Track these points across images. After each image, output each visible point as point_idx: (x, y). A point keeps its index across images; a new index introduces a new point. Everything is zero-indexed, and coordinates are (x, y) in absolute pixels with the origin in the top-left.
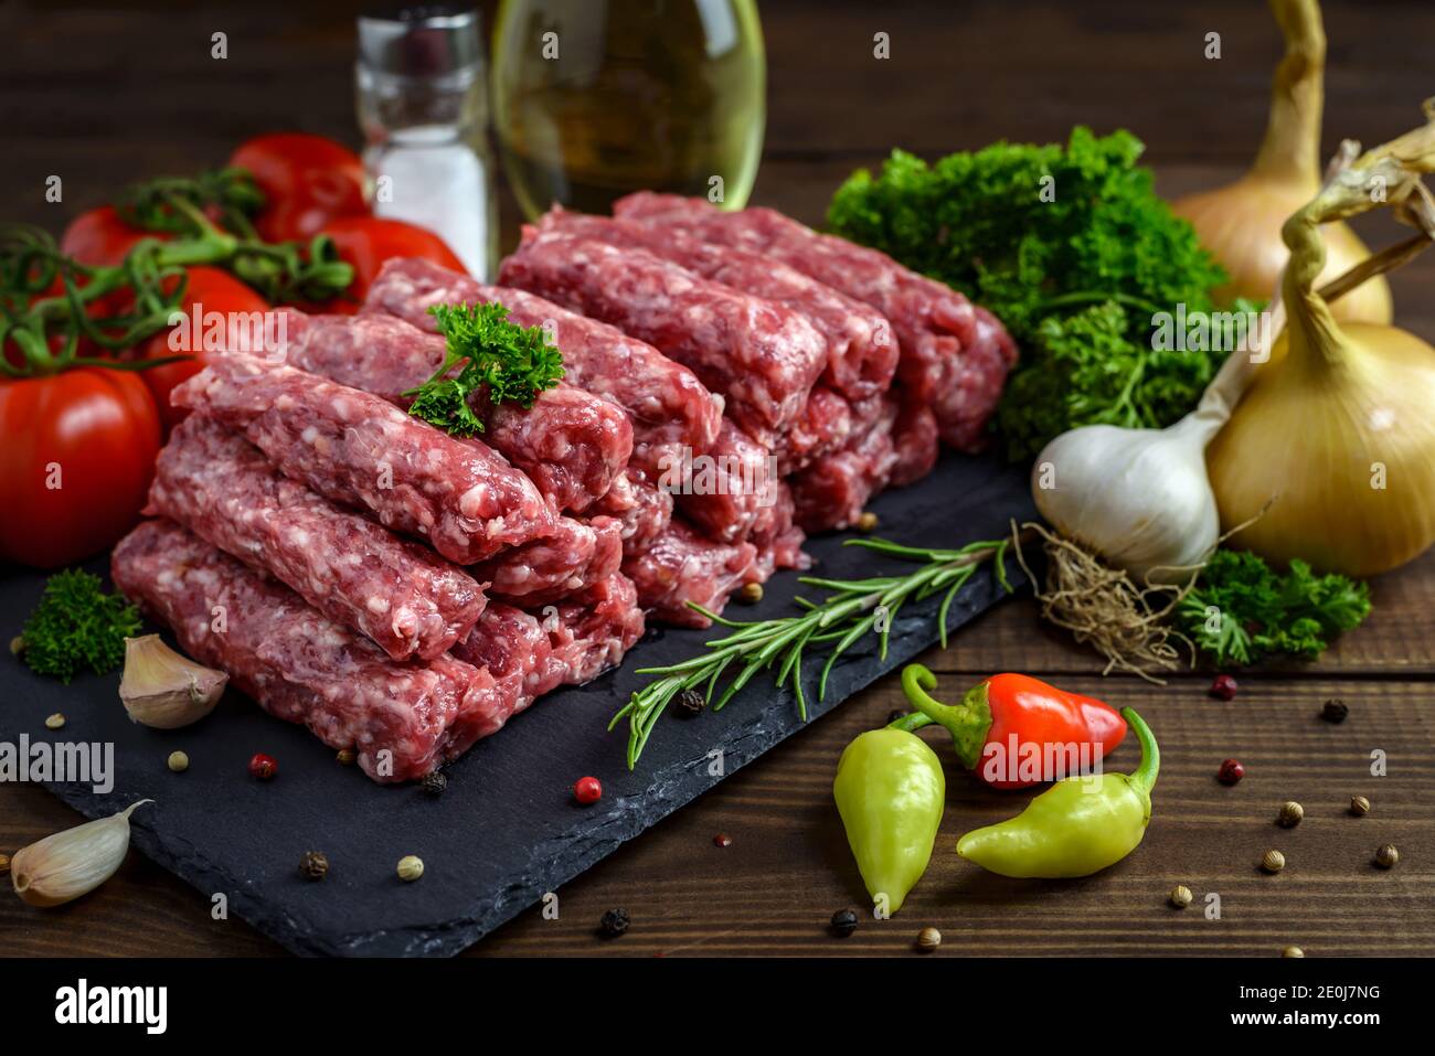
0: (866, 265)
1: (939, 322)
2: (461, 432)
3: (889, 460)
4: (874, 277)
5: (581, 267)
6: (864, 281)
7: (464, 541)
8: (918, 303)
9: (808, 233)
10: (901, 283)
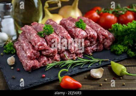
0: (98, 27)
1: (103, 34)
2: (42, 37)
3: (95, 48)
4: (98, 28)
5: (65, 23)
6: (97, 29)
7: (37, 48)
8: (102, 32)
9: (94, 23)
10: (101, 29)
